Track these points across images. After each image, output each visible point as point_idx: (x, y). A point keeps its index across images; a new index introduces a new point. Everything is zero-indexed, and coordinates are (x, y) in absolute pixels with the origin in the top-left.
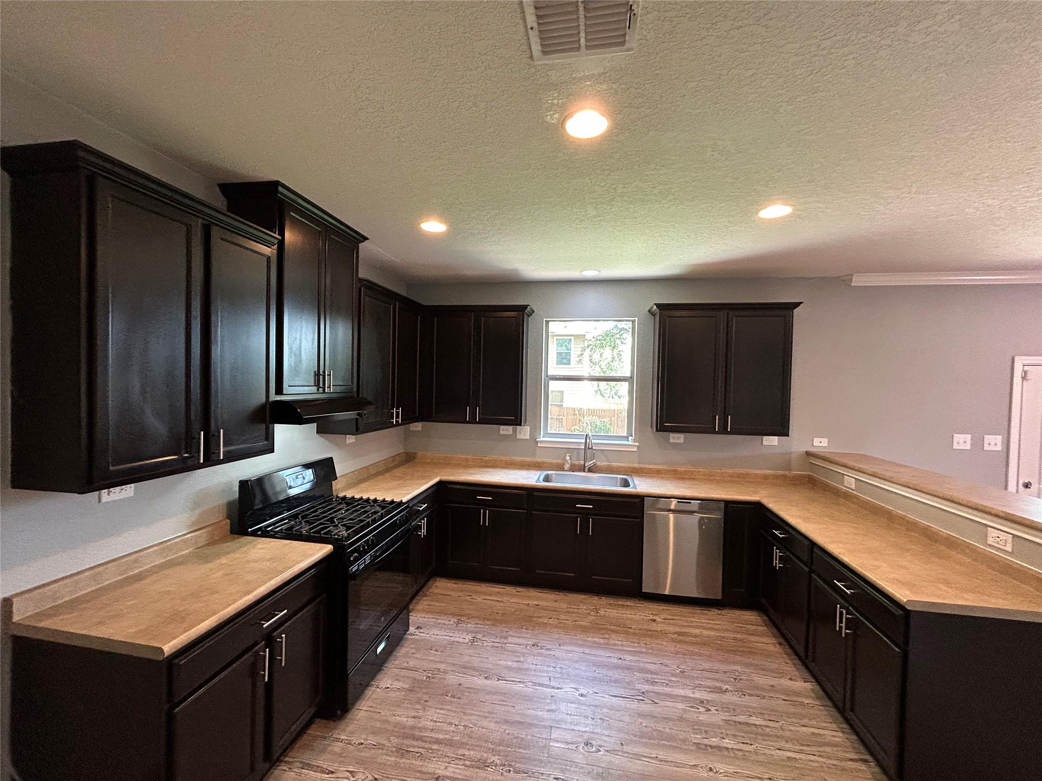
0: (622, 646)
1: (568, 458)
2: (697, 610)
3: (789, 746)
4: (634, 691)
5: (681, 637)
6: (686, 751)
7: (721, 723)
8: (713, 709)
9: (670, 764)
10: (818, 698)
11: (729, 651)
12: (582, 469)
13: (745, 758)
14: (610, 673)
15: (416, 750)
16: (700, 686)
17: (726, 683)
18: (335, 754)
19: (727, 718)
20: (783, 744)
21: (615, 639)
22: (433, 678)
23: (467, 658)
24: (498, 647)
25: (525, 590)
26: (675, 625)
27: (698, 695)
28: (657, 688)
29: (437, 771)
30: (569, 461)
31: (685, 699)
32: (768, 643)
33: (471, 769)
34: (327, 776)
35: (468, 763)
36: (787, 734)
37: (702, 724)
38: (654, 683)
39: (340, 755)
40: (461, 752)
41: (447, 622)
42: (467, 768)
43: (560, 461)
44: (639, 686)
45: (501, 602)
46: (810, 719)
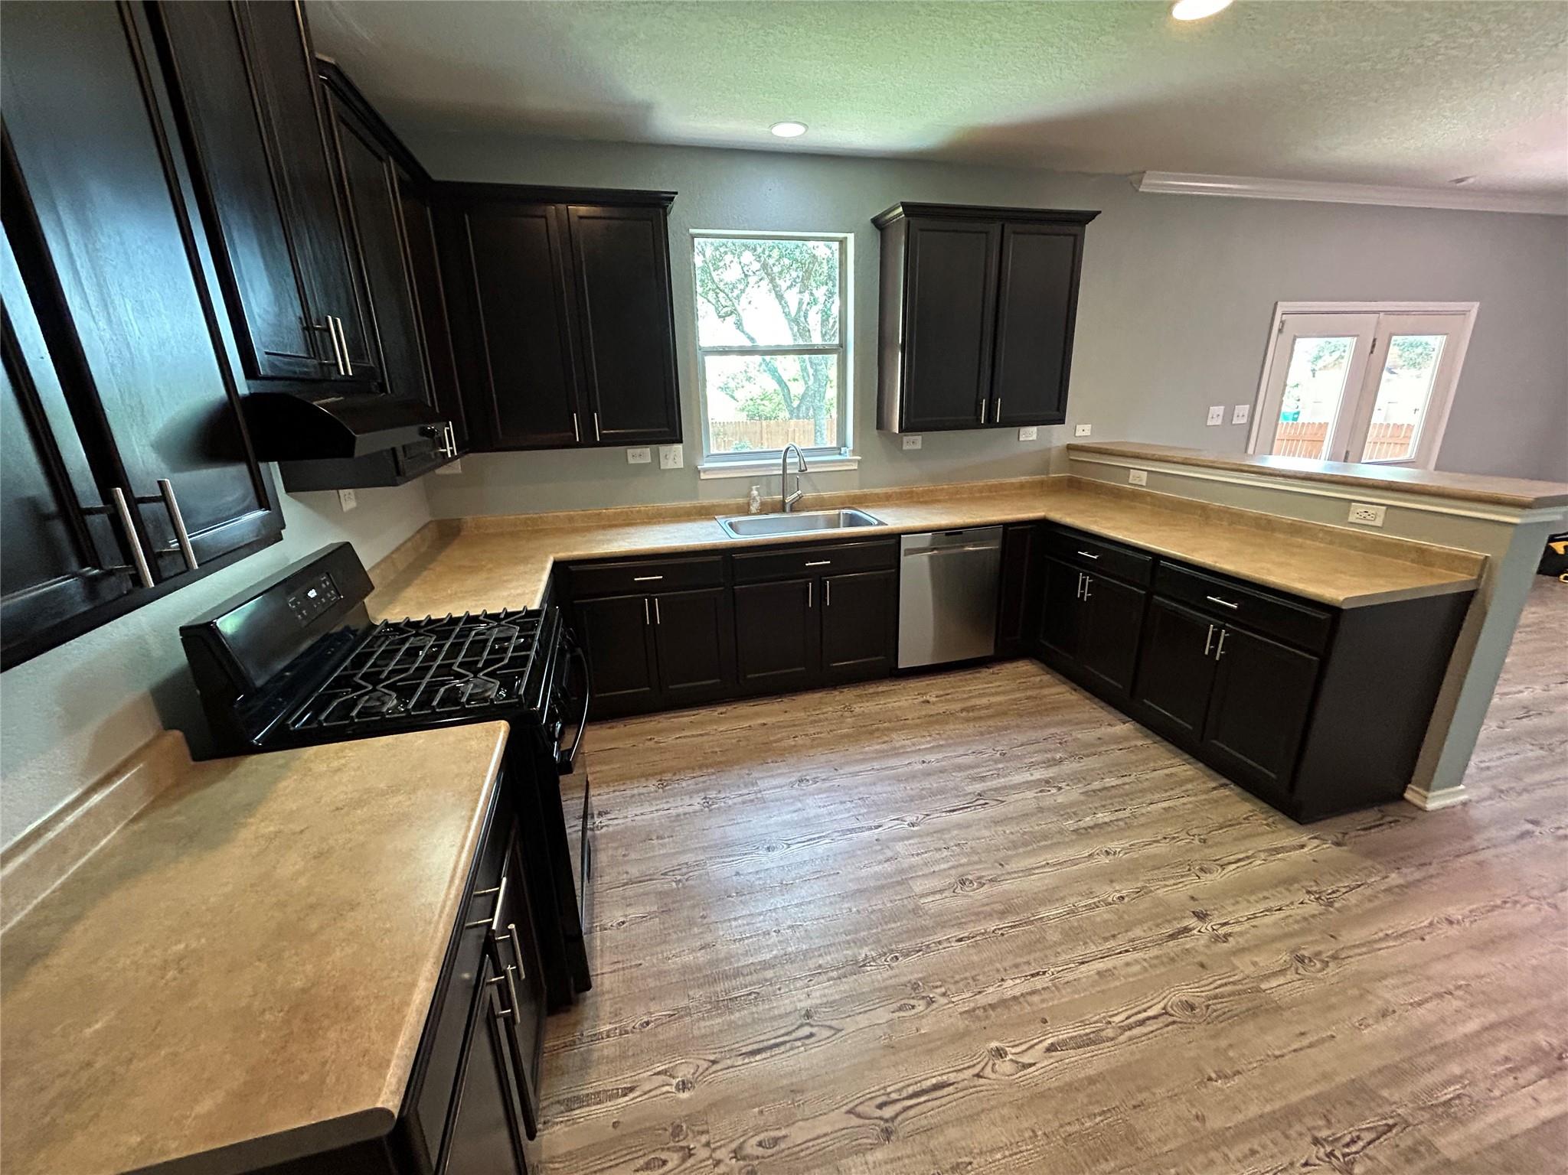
0: (914, 745)
1: (755, 493)
2: (967, 675)
3: (1157, 796)
4: (969, 797)
5: (972, 715)
6: (1070, 844)
7: (1082, 798)
8: (1063, 785)
9: (1065, 865)
10: (1147, 736)
11: (1031, 714)
12: (781, 507)
13: (1129, 827)
14: (926, 784)
15: (744, 991)
16: (1032, 764)
17: (1056, 750)
18: (610, 1060)
19: (1084, 790)
20: (1149, 797)
21: (899, 740)
22: (687, 880)
23: (718, 833)
24: (752, 801)
25: (729, 708)
26: (954, 700)
27: (1038, 774)
28: (990, 784)
29: (799, 1005)
30: (758, 498)
31: (1029, 785)
32: (1060, 692)
33: (844, 980)
34: (627, 1098)
35: (835, 974)
36: (1146, 784)
37: (1063, 806)
38: (983, 779)
39: (623, 1056)
40: (812, 964)
41: (644, 790)
42: (838, 981)
43: (741, 500)
44: (969, 789)
45: (706, 734)
46: (1155, 761)
